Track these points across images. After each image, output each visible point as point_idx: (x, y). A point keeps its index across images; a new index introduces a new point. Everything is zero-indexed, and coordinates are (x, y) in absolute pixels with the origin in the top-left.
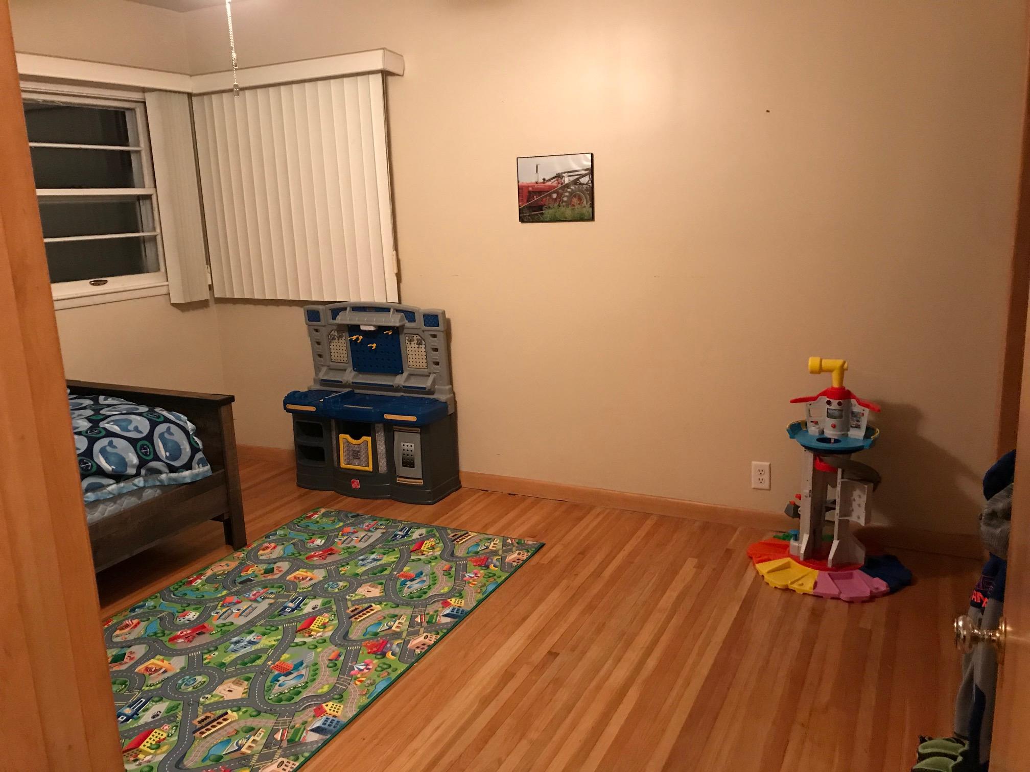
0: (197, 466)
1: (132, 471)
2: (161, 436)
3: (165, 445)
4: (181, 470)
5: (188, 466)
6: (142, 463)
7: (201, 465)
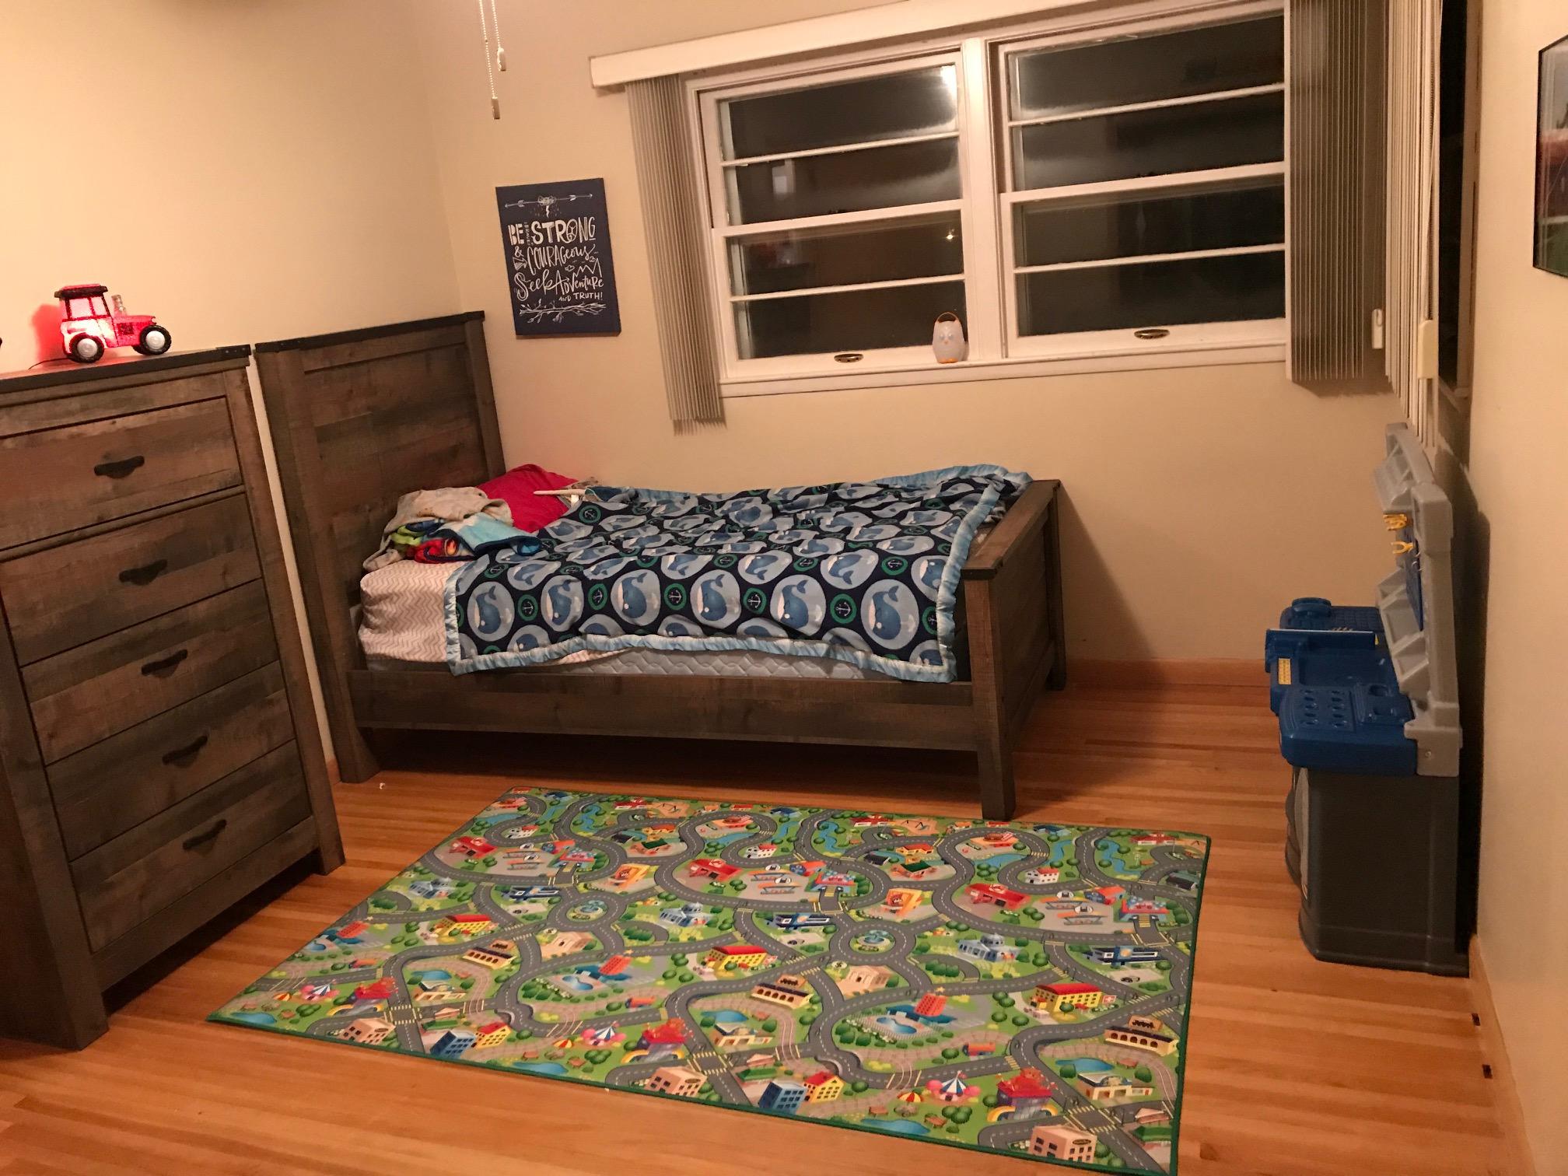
0: (919, 659)
1: (809, 630)
2: (878, 597)
3: (878, 611)
4: (893, 656)
5: (904, 654)
6: (827, 625)
7: (927, 661)
